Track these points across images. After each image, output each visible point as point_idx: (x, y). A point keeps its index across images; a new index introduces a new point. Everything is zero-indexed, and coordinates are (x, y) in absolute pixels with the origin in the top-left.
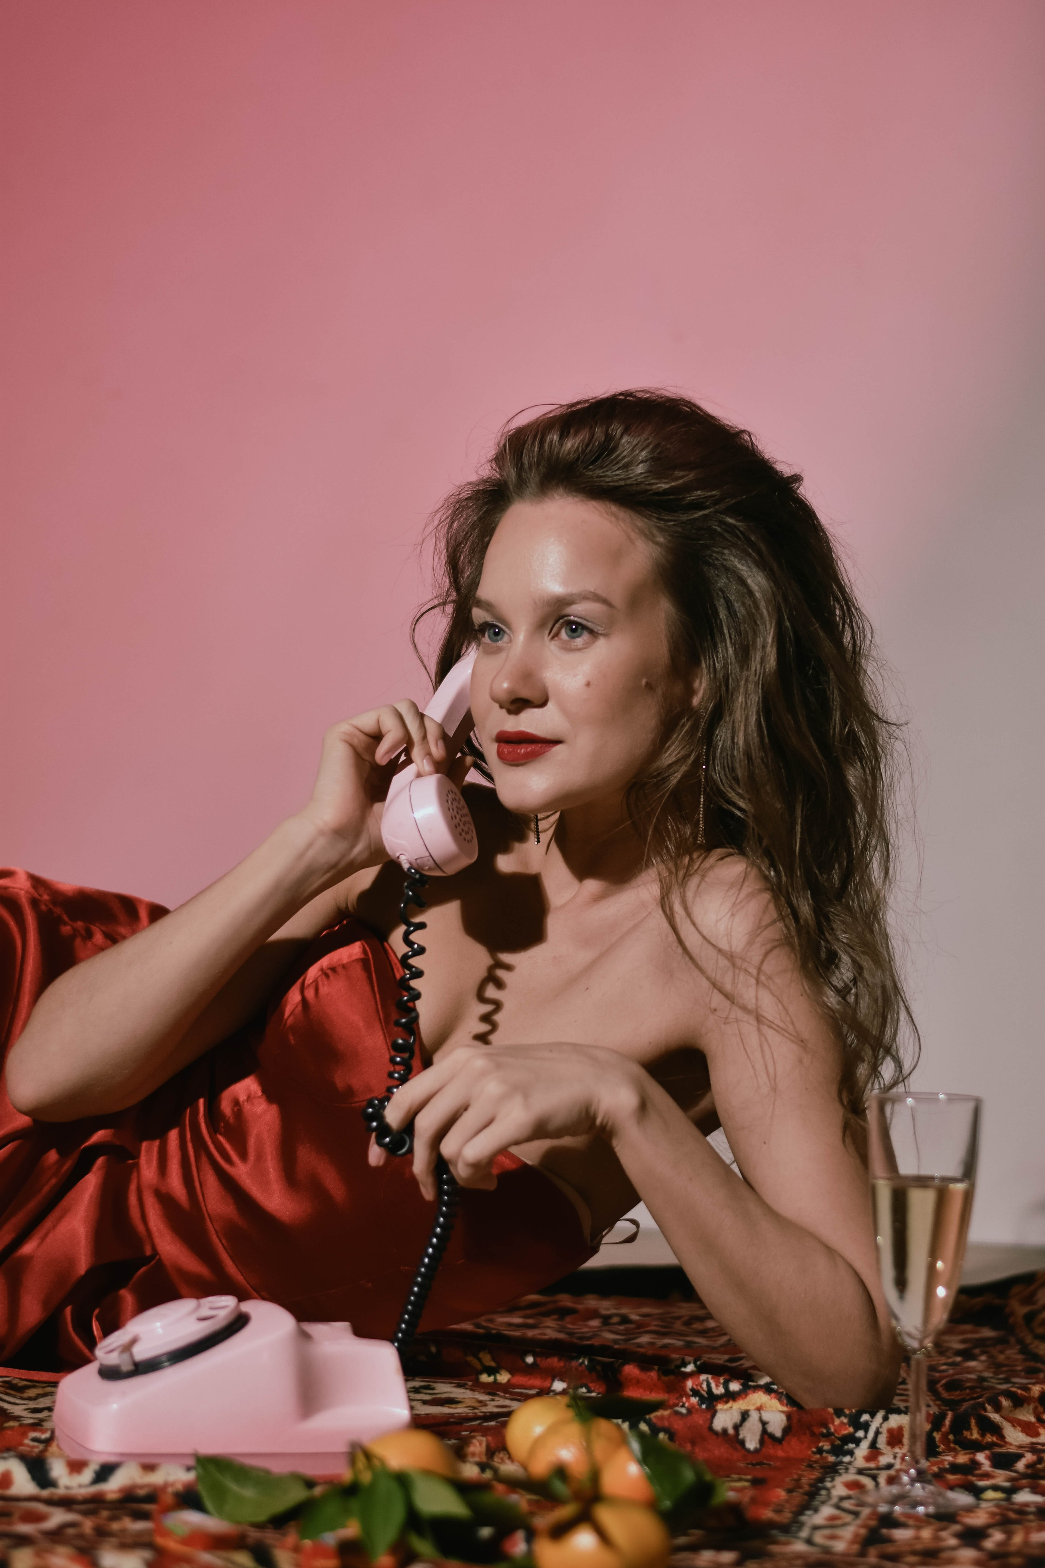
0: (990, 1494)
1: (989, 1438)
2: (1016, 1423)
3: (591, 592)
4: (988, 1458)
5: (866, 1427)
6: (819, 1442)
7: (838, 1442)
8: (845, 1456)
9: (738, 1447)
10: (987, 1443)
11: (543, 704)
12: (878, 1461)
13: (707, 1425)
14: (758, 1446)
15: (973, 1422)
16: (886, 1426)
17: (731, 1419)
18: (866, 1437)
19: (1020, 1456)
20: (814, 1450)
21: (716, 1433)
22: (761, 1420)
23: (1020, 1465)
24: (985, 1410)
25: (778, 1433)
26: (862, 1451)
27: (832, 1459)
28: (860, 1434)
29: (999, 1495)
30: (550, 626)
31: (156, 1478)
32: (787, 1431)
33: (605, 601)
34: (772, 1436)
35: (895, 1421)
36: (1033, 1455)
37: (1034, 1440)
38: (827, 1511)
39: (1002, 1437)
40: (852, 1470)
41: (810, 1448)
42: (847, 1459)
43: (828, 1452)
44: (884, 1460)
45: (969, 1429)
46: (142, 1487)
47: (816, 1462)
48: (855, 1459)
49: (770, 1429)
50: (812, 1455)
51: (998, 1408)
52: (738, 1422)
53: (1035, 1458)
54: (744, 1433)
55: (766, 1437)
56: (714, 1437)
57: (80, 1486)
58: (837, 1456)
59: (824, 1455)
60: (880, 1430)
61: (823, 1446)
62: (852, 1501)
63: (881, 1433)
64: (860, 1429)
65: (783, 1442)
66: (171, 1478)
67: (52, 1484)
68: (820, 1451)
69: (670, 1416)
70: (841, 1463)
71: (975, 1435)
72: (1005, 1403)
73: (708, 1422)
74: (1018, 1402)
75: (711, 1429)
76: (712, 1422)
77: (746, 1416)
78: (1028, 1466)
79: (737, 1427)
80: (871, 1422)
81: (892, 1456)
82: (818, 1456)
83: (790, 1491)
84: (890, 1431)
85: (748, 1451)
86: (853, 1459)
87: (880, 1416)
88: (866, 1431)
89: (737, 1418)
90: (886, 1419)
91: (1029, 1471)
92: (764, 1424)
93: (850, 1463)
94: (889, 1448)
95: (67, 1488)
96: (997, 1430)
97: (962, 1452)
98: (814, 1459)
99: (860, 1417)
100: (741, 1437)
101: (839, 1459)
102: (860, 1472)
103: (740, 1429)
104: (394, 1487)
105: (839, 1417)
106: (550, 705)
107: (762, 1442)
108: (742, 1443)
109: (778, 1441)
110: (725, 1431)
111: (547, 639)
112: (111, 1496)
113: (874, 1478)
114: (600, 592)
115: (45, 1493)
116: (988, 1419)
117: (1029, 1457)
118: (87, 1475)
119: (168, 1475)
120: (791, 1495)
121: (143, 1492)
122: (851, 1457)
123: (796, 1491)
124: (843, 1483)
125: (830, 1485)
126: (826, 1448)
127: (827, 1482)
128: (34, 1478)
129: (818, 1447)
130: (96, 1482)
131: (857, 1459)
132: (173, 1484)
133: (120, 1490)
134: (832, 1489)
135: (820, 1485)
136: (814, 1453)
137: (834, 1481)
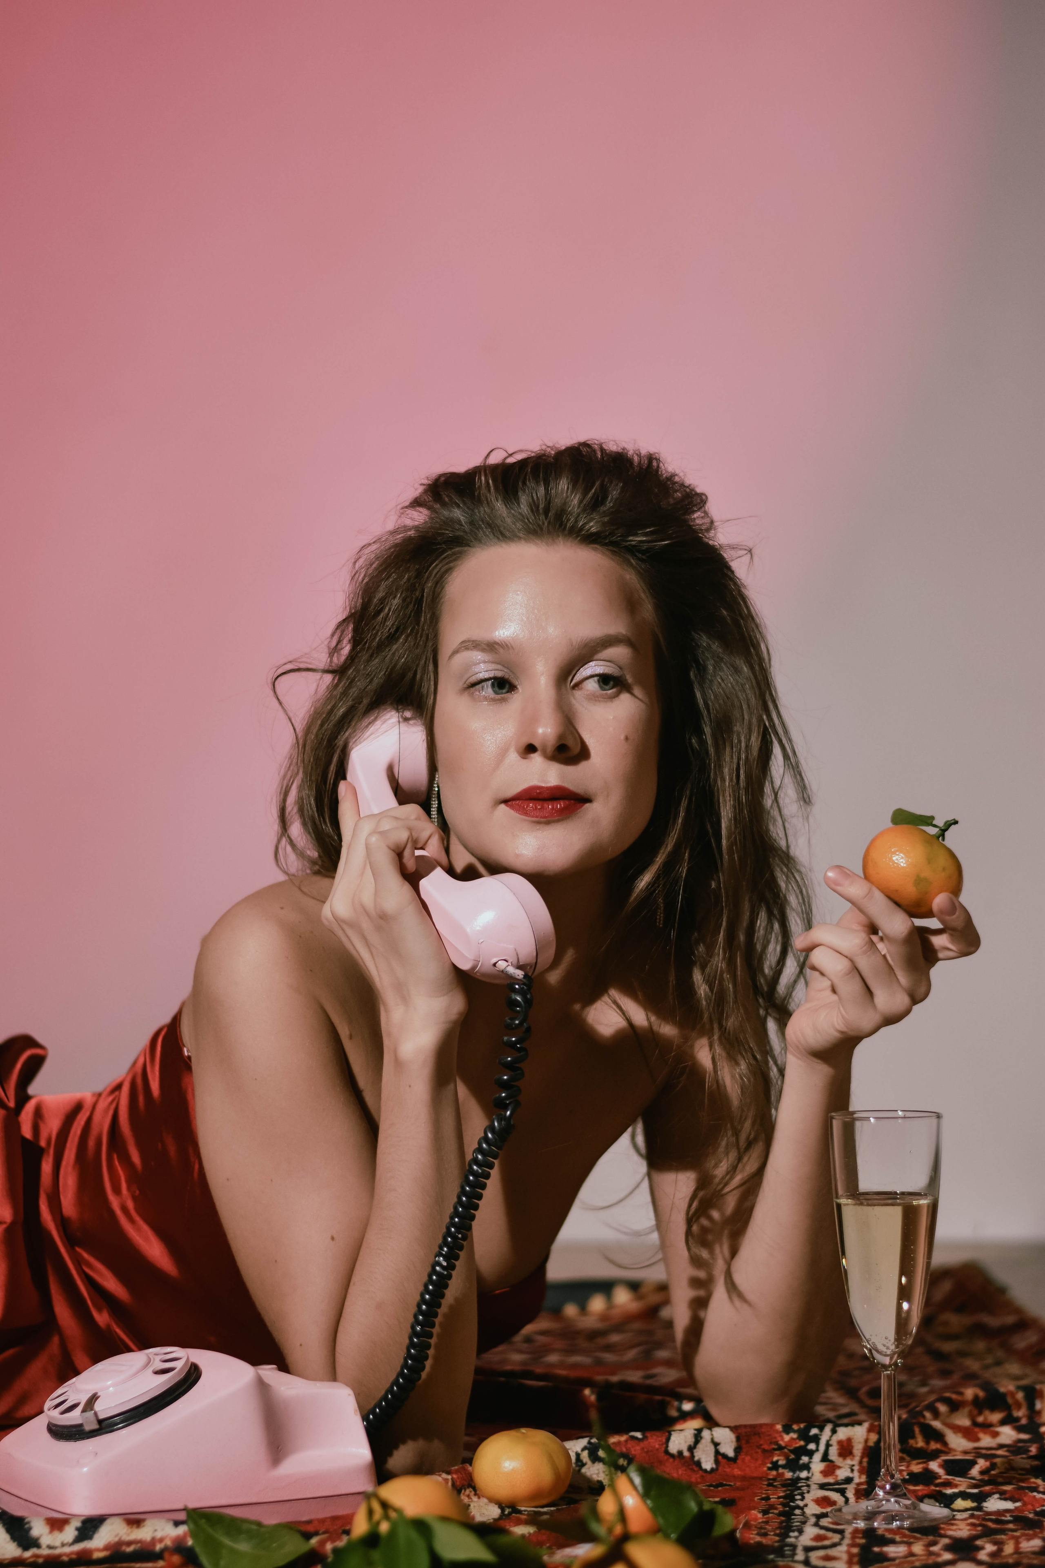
0: (960, 1503)
1: (934, 1446)
2: (957, 1429)
4: (941, 1466)
5: (816, 1439)
6: (773, 1457)
7: (792, 1456)
8: (802, 1472)
9: (696, 1469)
10: (933, 1451)
12: (837, 1476)
13: (663, 1449)
14: (714, 1466)
15: (917, 1430)
16: (835, 1438)
17: (686, 1442)
18: (817, 1450)
19: (973, 1463)
20: (769, 1465)
21: (672, 1456)
22: (713, 1441)
23: (975, 1472)
24: (924, 1417)
25: (731, 1453)
26: (817, 1466)
27: (789, 1475)
28: (812, 1446)
29: (969, 1504)
31: (144, 1534)
32: (738, 1450)
33: (635, 648)
34: (725, 1456)
35: (843, 1433)
36: (986, 1461)
37: (976, 1445)
38: (810, 1531)
39: (945, 1444)
40: (814, 1487)
41: (764, 1464)
42: (804, 1474)
43: (784, 1467)
44: (842, 1474)
45: (913, 1437)
46: (129, 1543)
47: (774, 1479)
48: (812, 1475)
49: (723, 1449)
50: (769, 1472)
51: (936, 1415)
52: (692, 1444)
53: (988, 1464)
54: (699, 1454)
55: (720, 1457)
56: (671, 1460)
57: (63, 1545)
58: (794, 1472)
59: (781, 1470)
60: (831, 1442)
61: (777, 1461)
62: (829, 1520)
63: (831, 1446)
64: (812, 1442)
65: (738, 1461)
66: (159, 1535)
67: (34, 1543)
68: (775, 1466)
69: (626, 1441)
70: (799, 1479)
71: (920, 1443)
72: (942, 1408)
73: (664, 1446)
74: (955, 1407)
75: (667, 1452)
76: (667, 1446)
77: (699, 1439)
78: (982, 1473)
79: (691, 1449)
80: (821, 1435)
81: (849, 1470)
82: (774, 1473)
83: (765, 1512)
84: (840, 1443)
85: (705, 1471)
86: (810, 1475)
87: (828, 1428)
88: (818, 1444)
89: (691, 1440)
90: (834, 1431)
91: (986, 1478)
92: (716, 1444)
93: (807, 1479)
94: (841, 1459)
95: (50, 1547)
96: (939, 1437)
97: (915, 1462)
98: (771, 1477)
99: (809, 1431)
100: (696, 1459)
101: (796, 1475)
102: (822, 1486)
103: (695, 1451)
104: (414, 1534)
105: (788, 1433)
107: (717, 1461)
108: (699, 1464)
109: (733, 1460)
110: (680, 1453)
111: (569, 687)
112: (97, 1555)
113: (842, 1492)
114: (632, 638)
115: (27, 1554)
116: (930, 1427)
117: (982, 1463)
118: (70, 1533)
119: (156, 1530)
120: (767, 1516)
121: (130, 1549)
122: (809, 1472)
123: (771, 1511)
124: (812, 1500)
125: (801, 1503)
126: (780, 1463)
127: (797, 1500)
128: (14, 1538)
129: (772, 1463)
130: (78, 1540)
131: (815, 1474)
132: (161, 1540)
133: (106, 1548)
134: (805, 1508)
135: (792, 1504)
136: (770, 1469)
137: (803, 1499)
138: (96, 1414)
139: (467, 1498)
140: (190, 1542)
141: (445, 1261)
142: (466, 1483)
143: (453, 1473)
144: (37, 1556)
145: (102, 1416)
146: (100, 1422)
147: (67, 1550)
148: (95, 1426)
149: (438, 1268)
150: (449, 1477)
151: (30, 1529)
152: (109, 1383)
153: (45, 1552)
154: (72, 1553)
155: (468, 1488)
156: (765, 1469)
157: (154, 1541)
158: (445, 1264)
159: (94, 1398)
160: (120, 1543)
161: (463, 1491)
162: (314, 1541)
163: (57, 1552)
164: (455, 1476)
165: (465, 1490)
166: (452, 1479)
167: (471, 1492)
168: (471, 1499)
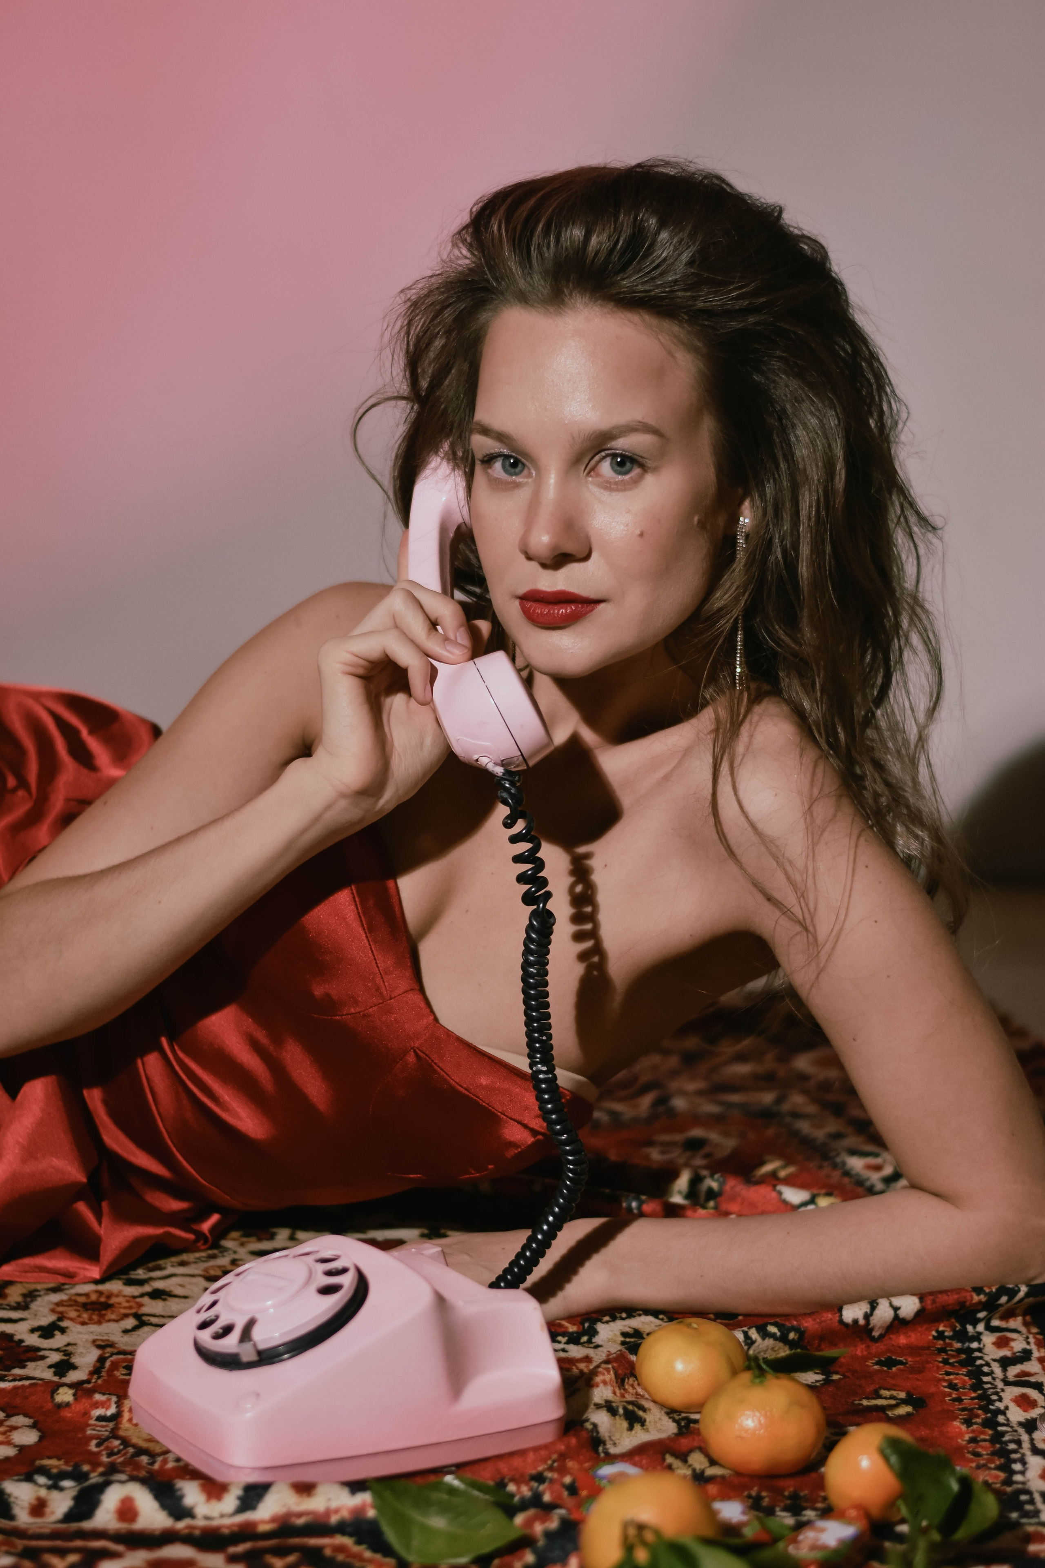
3: (640, 422)
8: (972, 1343)
11: (587, 557)
12: (1012, 1348)
13: (837, 1318)
20: (935, 1334)
21: (846, 1326)
22: (892, 1306)
27: (957, 1345)
30: (586, 461)
31: (317, 1503)
32: (919, 1314)
33: (655, 432)
34: (902, 1322)
41: (929, 1331)
42: (975, 1345)
43: (951, 1337)
46: (300, 1515)
48: (984, 1346)
49: (903, 1314)
50: (935, 1341)
52: (868, 1310)
54: (874, 1322)
55: (896, 1322)
56: (845, 1330)
57: (222, 1516)
58: (963, 1343)
59: (948, 1341)
66: (334, 1505)
67: (188, 1513)
68: (941, 1336)
70: (970, 1350)
73: (838, 1314)
75: (841, 1322)
76: (841, 1315)
79: (867, 1316)
81: (1024, 1341)
86: (981, 1346)
89: (866, 1308)
92: (896, 1309)
95: (207, 1518)
98: (939, 1347)
100: (871, 1326)
101: (965, 1346)
103: (871, 1318)
106: (594, 555)
108: (870, 1332)
110: (855, 1322)
111: (582, 475)
112: (263, 1528)
114: (651, 421)
115: (181, 1525)
118: (230, 1502)
119: (329, 1500)
120: (972, 1428)
121: (301, 1521)
122: (980, 1344)
123: (974, 1421)
124: (1011, 1400)
125: (1001, 1405)
126: (946, 1334)
127: (995, 1401)
128: (164, 1506)
129: (937, 1331)
130: (241, 1509)
131: (987, 1346)
132: (337, 1511)
133: (273, 1520)
134: (1007, 1411)
135: (991, 1407)
136: (935, 1338)
137: (1000, 1399)
138: (255, 1346)
139: (631, 1388)
140: (371, 1513)
141: (544, 1066)
142: (628, 1371)
143: (613, 1362)
144: (193, 1528)
145: (261, 1347)
146: (260, 1353)
147: (227, 1521)
148: (254, 1357)
149: (541, 1076)
150: (610, 1366)
151: (181, 1497)
152: (269, 1303)
153: (200, 1523)
154: (232, 1525)
155: (631, 1376)
156: (931, 1338)
157: (328, 1513)
158: (545, 1069)
159: (251, 1324)
160: (289, 1515)
161: (626, 1380)
162: (519, 1519)
163: (216, 1523)
164: (615, 1365)
165: (628, 1379)
166: (613, 1368)
167: (634, 1381)
168: (635, 1389)
